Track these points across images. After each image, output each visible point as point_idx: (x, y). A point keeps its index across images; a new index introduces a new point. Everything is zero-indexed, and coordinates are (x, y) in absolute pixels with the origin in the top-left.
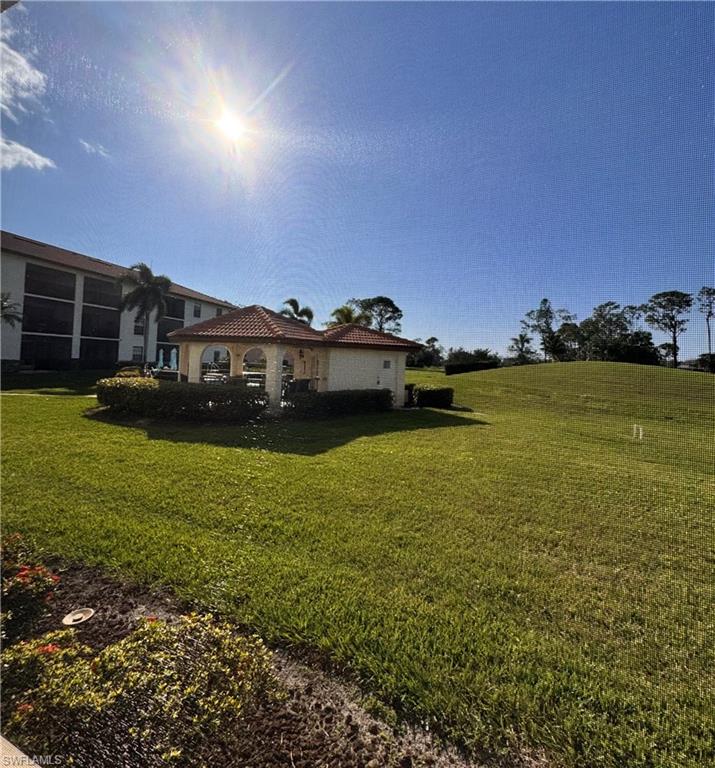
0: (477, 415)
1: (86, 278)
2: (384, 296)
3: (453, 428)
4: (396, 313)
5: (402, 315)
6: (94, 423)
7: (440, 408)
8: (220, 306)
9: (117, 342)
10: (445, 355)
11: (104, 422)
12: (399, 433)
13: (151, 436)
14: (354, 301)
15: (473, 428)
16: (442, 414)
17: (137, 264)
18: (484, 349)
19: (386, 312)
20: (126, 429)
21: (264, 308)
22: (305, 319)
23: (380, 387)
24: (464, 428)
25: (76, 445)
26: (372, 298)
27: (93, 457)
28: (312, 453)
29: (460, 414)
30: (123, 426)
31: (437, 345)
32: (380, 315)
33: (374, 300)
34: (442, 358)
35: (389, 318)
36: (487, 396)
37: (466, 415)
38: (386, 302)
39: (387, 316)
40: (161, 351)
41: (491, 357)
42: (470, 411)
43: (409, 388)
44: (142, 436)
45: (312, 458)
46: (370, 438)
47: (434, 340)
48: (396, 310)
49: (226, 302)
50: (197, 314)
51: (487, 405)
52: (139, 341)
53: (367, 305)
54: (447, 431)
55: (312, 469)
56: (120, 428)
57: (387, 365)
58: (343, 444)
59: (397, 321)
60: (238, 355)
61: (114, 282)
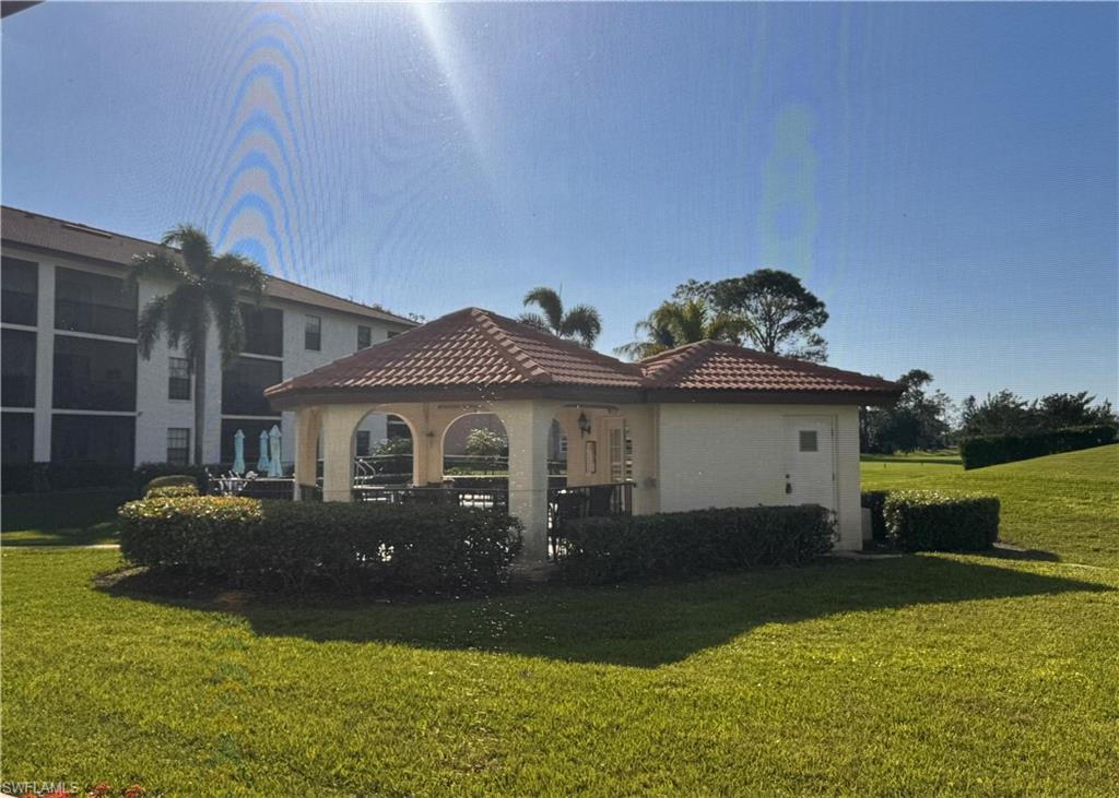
0: (1073, 569)
1: (59, 271)
2: (774, 268)
3: (1011, 602)
4: (810, 310)
5: (826, 316)
6: (127, 603)
7: (965, 552)
8: (366, 320)
9: (133, 419)
10: (953, 418)
11: (145, 600)
12: (864, 614)
13: (261, 629)
14: (692, 288)
15: (1066, 600)
16: (974, 566)
17: (176, 229)
18: (1072, 391)
19: (783, 310)
20: (198, 613)
21: (491, 315)
22: (578, 337)
23: (796, 500)
24: (1042, 601)
25: (107, 650)
26: (740, 276)
27: (151, 673)
28: (651, 662)
29: (1024, 566)
30: (193, 608)
31: (928, 391)
32: (768, 318)
33: (748, 280)
34: (944, 426)
35: (792, 326)
36: (1093, 520)
37: (1044, 569)
38: (780, 284)
39: (785, 320)
40: (240, 436)
41: (1092, 417)
42: (1054, 558)
43: (873, 501)
44: (240, 630)
45: (654, 672)
46: (789, 628)
47: (920, 376)
48: (810, 302)
49: (378, 309)
50: (313, 341)
51: (1098, 544)
52: (183, 413)
53: (732, 294)
54: (995, 609)
55: (660, 697)
56: (186, 614)
57: (809, 442)
58: (724, 640)
59: (815, 330)
60: (431, 435)
61: (124, 276)
